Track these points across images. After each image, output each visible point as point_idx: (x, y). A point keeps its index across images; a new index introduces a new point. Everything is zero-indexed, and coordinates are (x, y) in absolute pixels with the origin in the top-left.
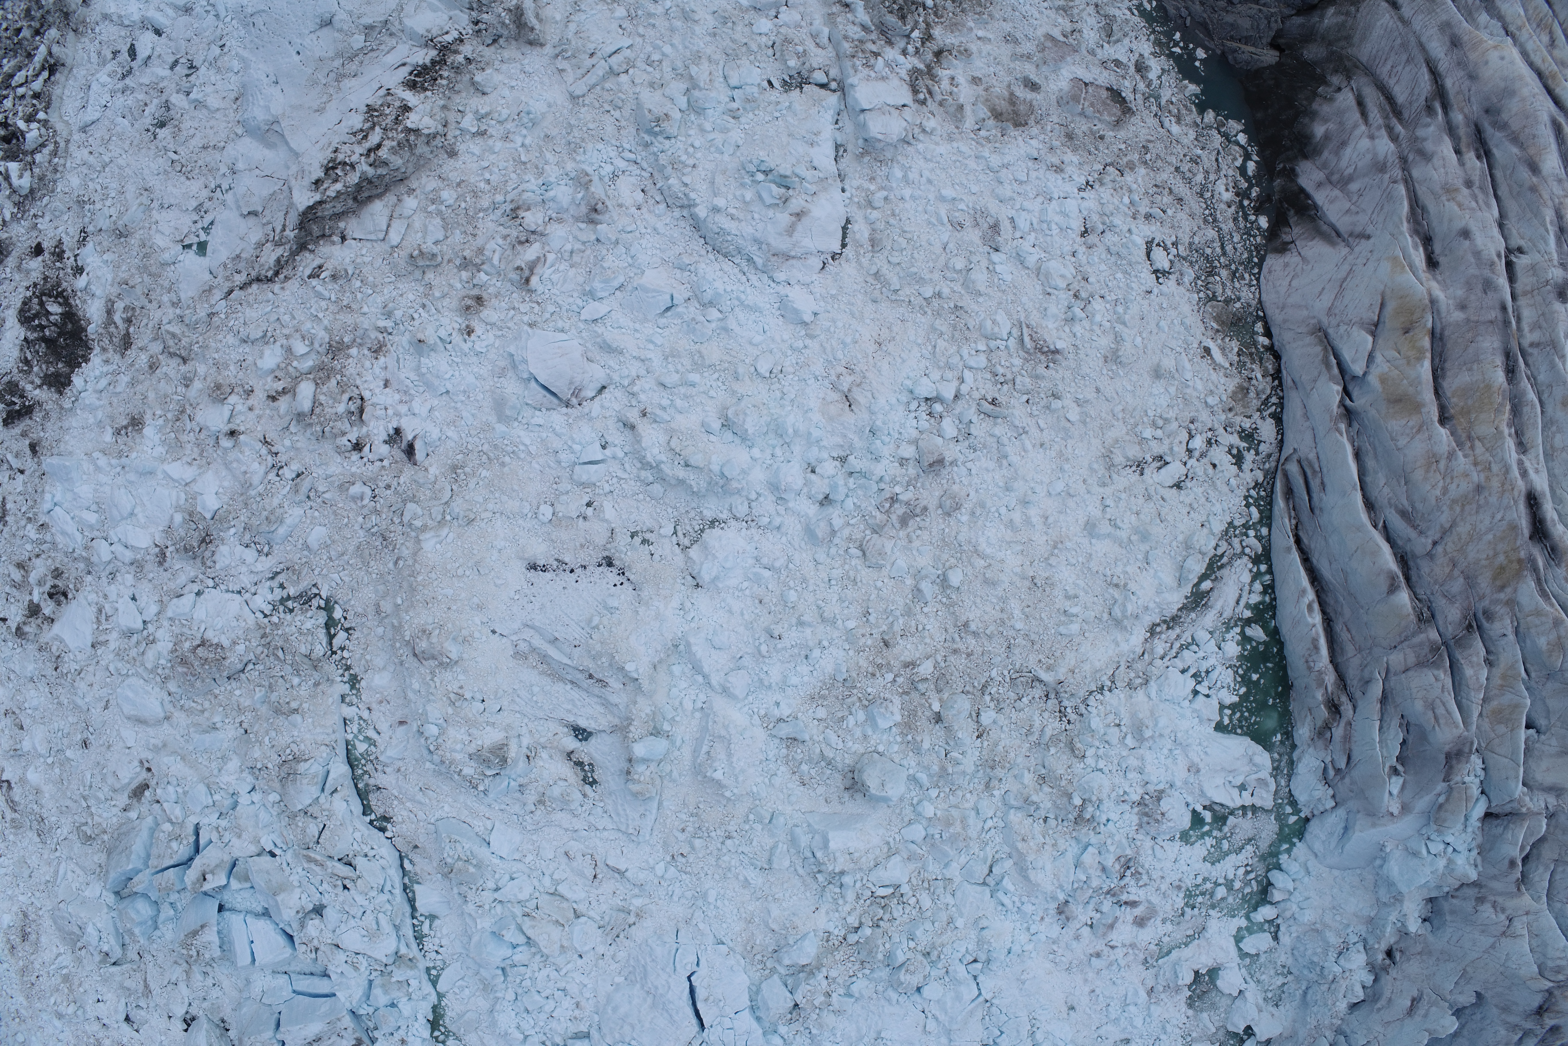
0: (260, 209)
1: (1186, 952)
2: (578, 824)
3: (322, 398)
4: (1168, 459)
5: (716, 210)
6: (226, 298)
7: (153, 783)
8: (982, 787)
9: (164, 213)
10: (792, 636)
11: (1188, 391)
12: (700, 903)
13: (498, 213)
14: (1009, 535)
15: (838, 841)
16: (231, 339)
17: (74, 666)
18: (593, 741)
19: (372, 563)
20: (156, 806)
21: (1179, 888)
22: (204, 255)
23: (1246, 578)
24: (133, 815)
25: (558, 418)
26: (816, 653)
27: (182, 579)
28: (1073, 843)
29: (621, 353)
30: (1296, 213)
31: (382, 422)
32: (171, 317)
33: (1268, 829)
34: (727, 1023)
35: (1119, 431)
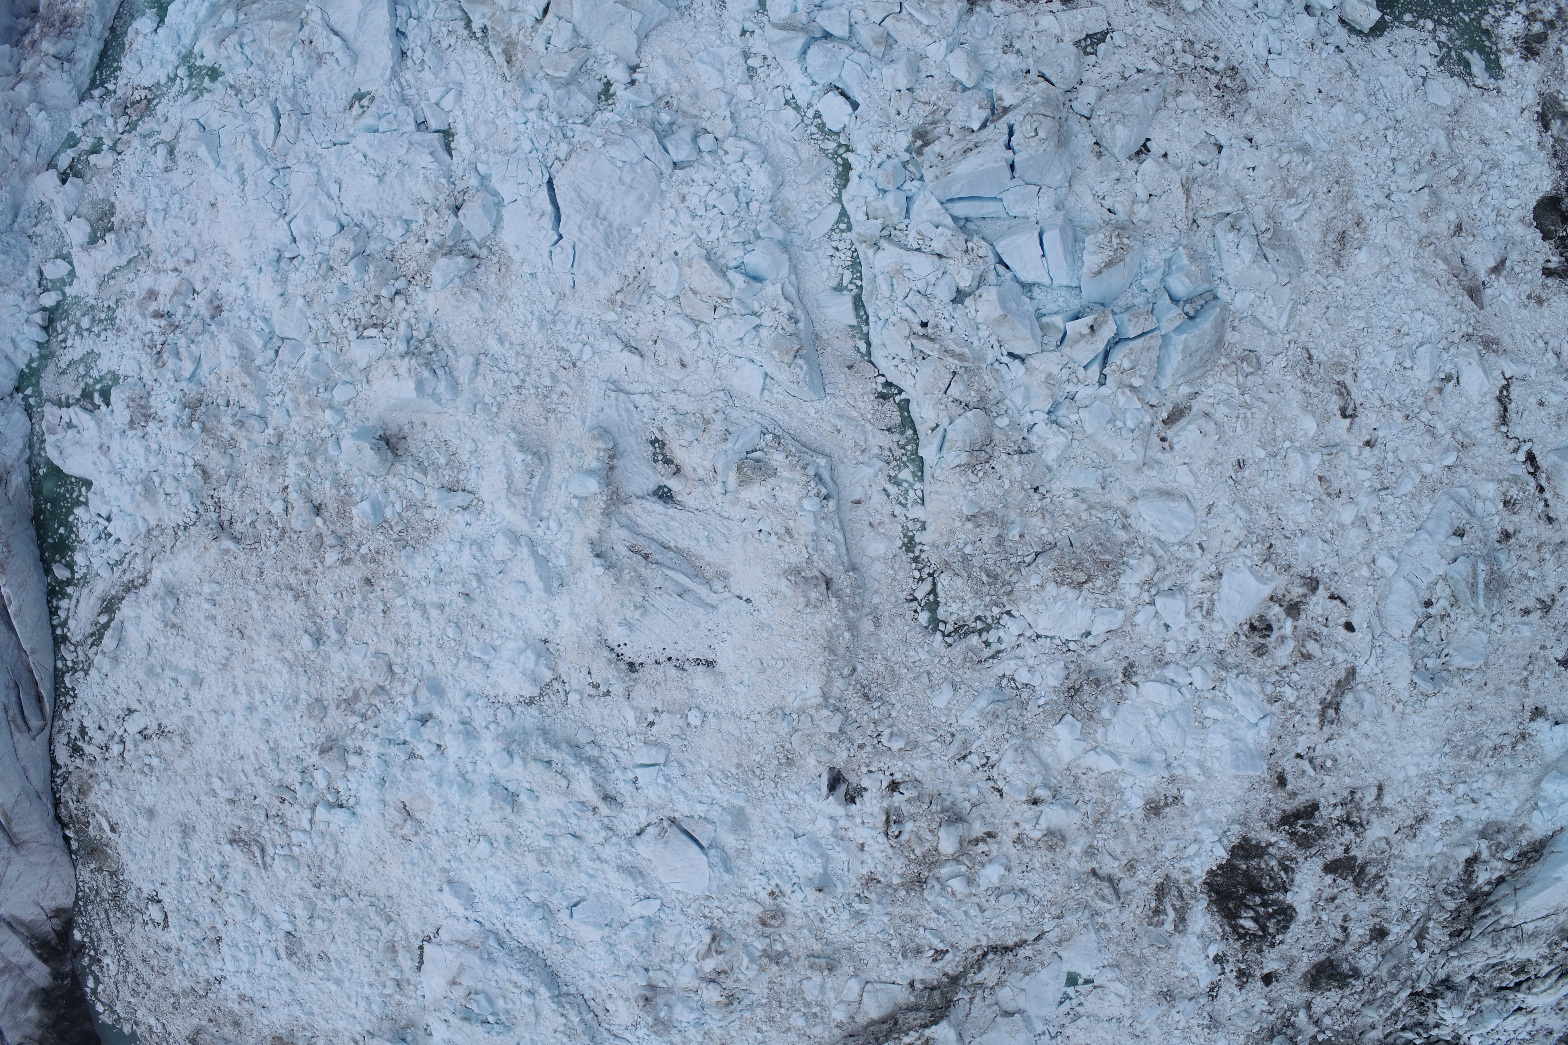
0: (999, 1019)
1: (114, 262)
2: (671, 399)
3: (929, 837)
4: (138, 737)
5: (531, 993)
6: (1044, 933)
7: (1159, 425)
8: (286, 436)
9: (1117, 1014)
10: (450, 593)
11: (125, 795)
12: (549, 318)
13: (746, 1002)
14: (263, 678)
15: (407, 389)
16: (1037, 892)
17: (1248, 551)
18: (652, 487)
19: (882, 669)
20: (1154, 402)
21: (118, 330)
22: (1069, 974)
23: (72, 623)
24: (1185, 390)
25: (682, 809)
26: (431, 574)
27: (1105, 650)
28: (203, 380)
29: (619, 867)
30: (49, 942)
31: (868, 810)
32: (1108, 915)
33: (48, 383)
34: (523, 190)
35: (181, 765)
